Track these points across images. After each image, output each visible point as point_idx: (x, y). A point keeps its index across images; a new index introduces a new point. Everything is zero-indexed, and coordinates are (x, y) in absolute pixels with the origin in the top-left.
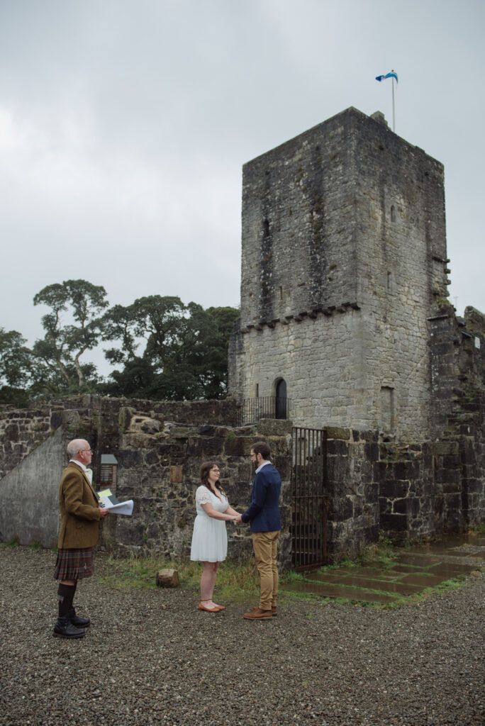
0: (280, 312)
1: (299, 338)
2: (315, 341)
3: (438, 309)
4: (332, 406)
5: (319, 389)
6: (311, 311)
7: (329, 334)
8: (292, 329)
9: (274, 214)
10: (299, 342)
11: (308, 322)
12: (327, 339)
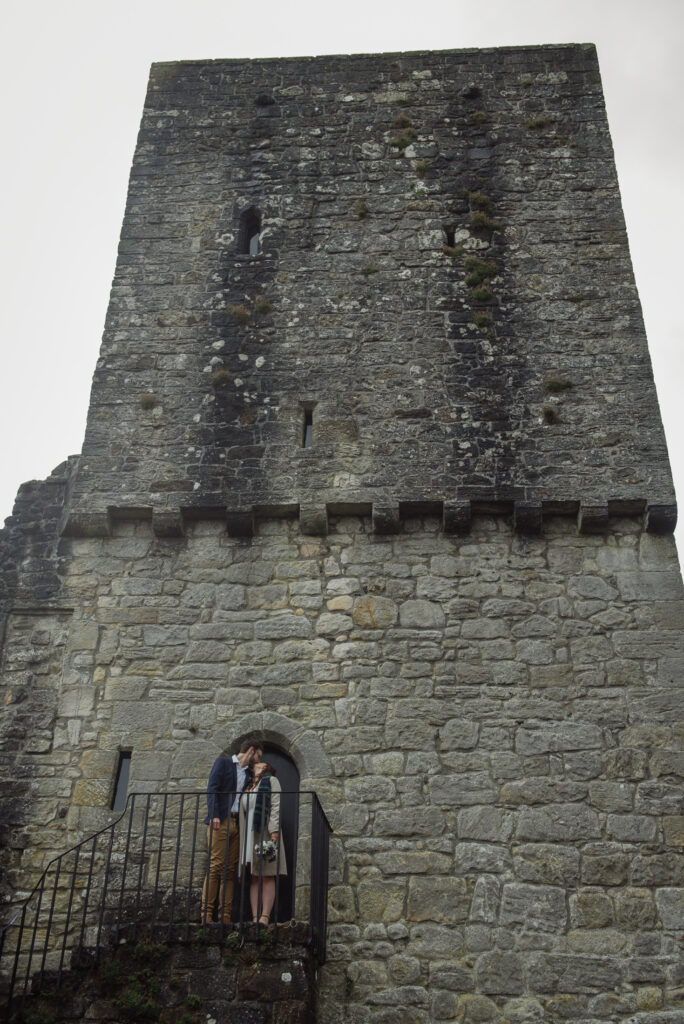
0: (304, 485)
1: (379, 591)
2: (466, 612)
4: (571, 882)
5: (495, 803)
6: (466, 502)
7: (530, 594)
8: (344, 557)
9: (289, 200)
10: (377, 609)
11: (426, 541)
12: (527, 614)
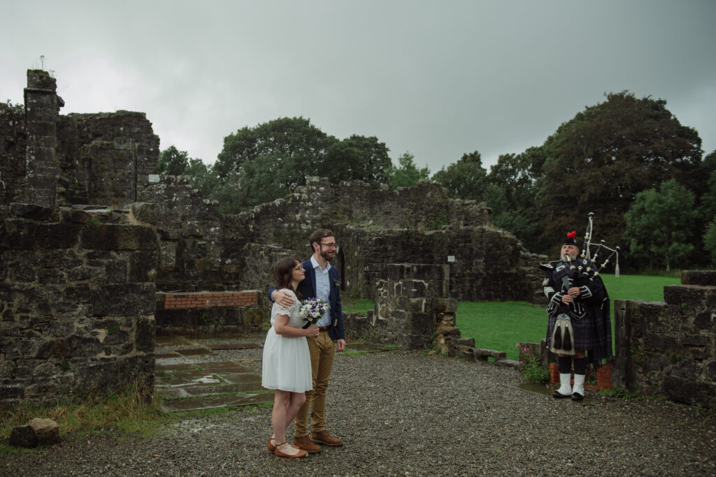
3: (38, 80)
